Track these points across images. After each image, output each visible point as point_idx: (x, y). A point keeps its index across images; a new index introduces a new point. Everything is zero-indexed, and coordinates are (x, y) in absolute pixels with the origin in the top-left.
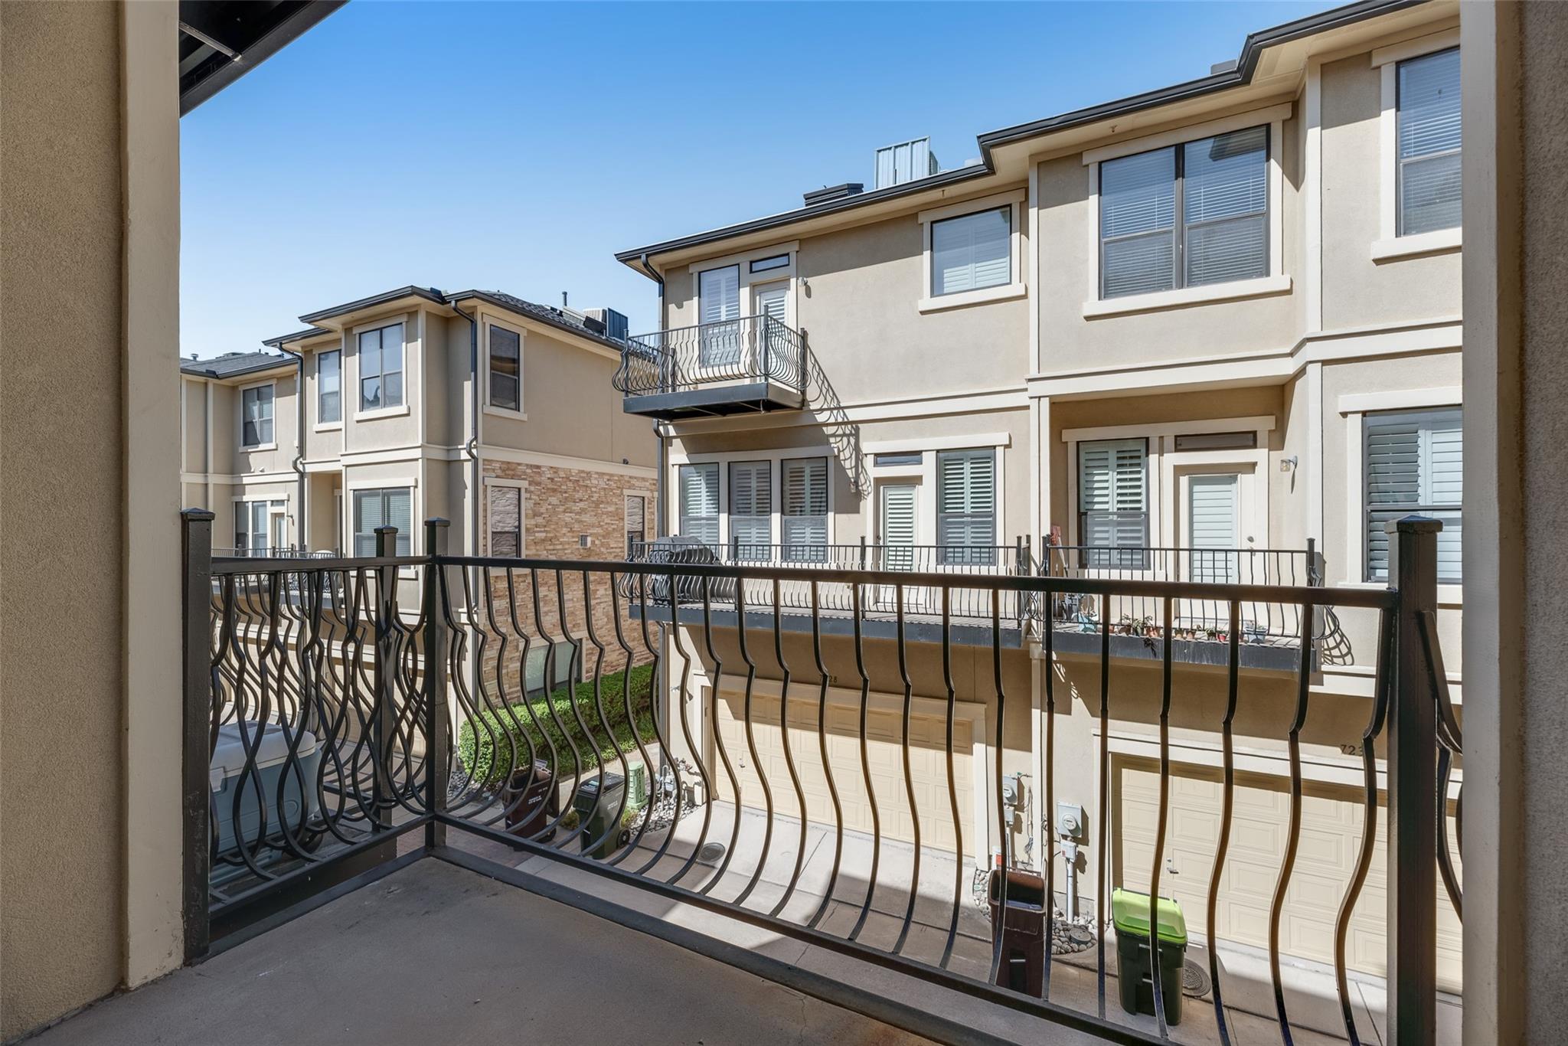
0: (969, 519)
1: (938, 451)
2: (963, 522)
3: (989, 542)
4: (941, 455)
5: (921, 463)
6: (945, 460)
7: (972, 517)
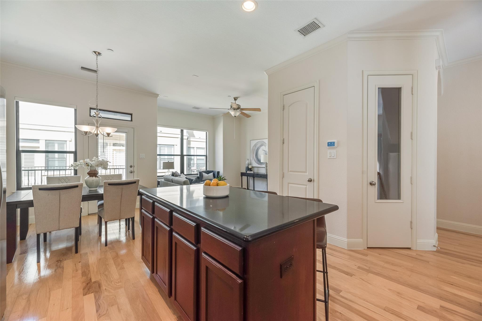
0: (57, 159)
1: (46, 140)
2: (55, 160)
3: (64, 165)
4: (47, 141)
5: (39, 143)
6: (48, 143)
7: (58, 158)
